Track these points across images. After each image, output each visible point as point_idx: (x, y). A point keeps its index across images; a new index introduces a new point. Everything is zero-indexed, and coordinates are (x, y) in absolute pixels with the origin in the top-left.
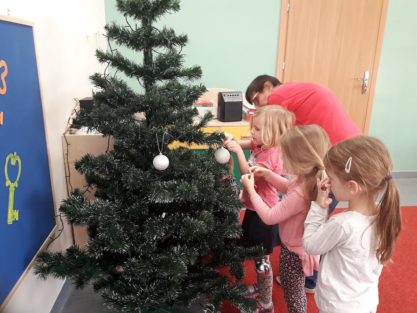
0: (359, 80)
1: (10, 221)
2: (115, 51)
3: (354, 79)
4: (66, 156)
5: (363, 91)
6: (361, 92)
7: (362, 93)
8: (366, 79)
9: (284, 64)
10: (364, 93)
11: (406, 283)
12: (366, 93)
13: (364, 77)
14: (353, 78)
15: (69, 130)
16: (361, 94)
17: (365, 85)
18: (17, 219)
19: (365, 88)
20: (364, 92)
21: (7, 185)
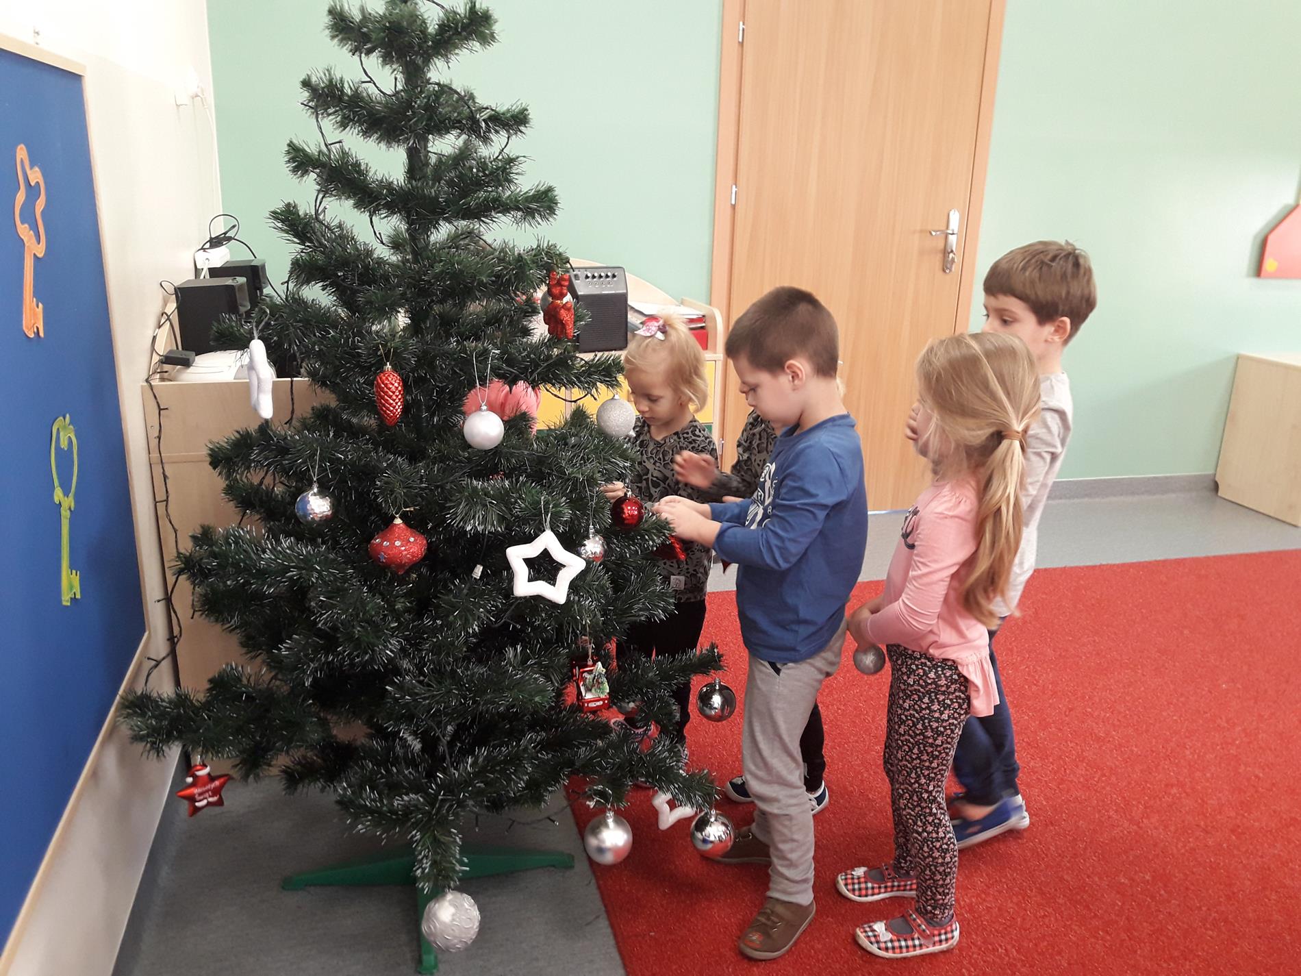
0: (934, 233)
1: (66, 600)
2: (337, 145)
3: (921, 231)
4: (154, 442)
5: (946, 266)
6: (941, 267)
7: (944, 271)
8: (951, 232)
9: (734, 189)
10: (947, 268)
11: (1066, 742)
12: (953, 269)
13: (947, 228)
14: (918, 228)
15: (159, 370)
16: (941, 272)
17: (951, 247)
18: (78, 596)
19: (951, 255)
20: (949, 266)
21: (56, 500)
